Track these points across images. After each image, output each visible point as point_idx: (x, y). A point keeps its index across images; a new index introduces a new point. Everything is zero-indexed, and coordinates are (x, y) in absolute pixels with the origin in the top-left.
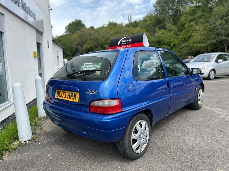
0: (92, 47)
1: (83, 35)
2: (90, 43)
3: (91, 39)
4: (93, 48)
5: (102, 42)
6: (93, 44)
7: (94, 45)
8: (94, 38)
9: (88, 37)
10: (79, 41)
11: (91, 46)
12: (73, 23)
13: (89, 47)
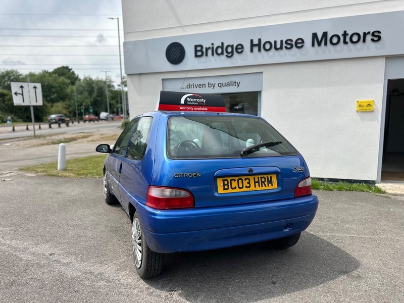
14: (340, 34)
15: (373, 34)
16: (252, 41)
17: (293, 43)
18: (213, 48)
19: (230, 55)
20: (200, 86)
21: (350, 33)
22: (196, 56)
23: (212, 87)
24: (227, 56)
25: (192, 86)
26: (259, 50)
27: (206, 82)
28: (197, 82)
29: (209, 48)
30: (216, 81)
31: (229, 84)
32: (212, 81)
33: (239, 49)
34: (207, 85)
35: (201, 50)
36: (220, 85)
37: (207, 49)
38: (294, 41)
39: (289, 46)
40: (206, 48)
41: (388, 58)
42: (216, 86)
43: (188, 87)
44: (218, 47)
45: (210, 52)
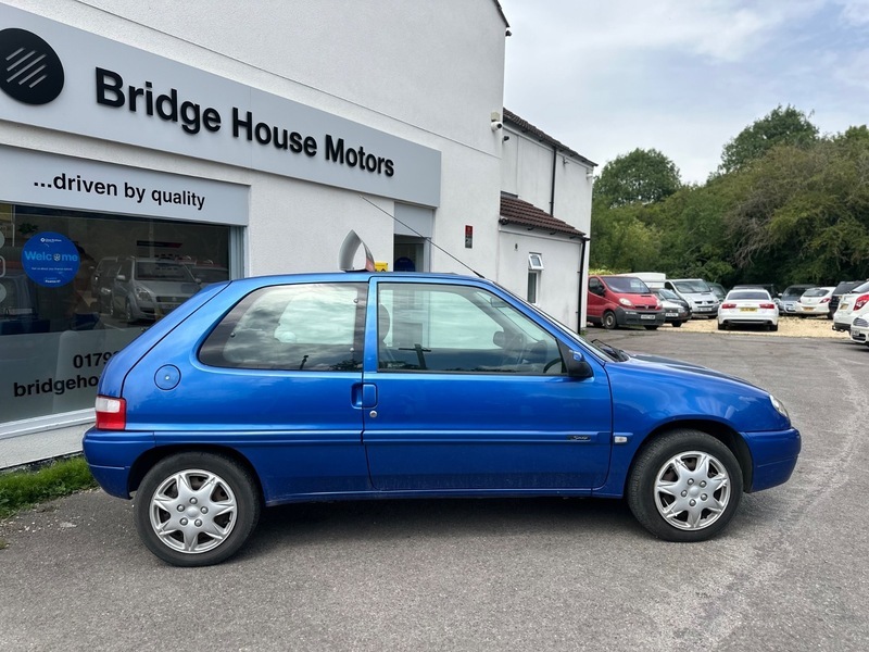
0: (811, 220)
1: (777, 173)
2: (799, 204)
3: (811, 187)
4: (817, 223)
5: (861, 197)
6: (817, 206)
7: (818, 211)
8: (826, 181)
9: (798, 180)
10: (754, 196)
11: (804, 215)
12: (758, 126)
13: (795, 220)
14: (357, 150)
15: (387, 166)
16: (235, 111)
17: (302, 142)
18: (149, 94)
19: (191, 128)
20: (99, 187)
21: (367, 153)
22: (101, 100)
23: (137, 197)
24: (185, 128)
25: (74, 185)
26: (249, 138)
27: (119, 179)
28: (91, 175)
29: (140, 92)
30: (148, 184)
31: (178, 199)
32: (136, 181)
33: (211, 120)
34: (121, 190)
35: (117, 89)
36: (159, 197)
37: (134, 93)
38: (304, 138)
39: (296, 147)
40: (131, 89)
41: (398, 203)
42: (147, 196)
43: (60, 183)
44: (162, 98)
45: (141, 102)
